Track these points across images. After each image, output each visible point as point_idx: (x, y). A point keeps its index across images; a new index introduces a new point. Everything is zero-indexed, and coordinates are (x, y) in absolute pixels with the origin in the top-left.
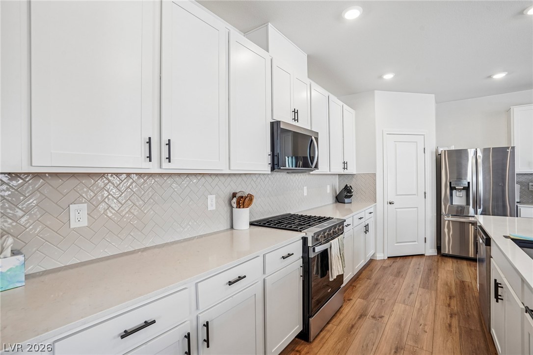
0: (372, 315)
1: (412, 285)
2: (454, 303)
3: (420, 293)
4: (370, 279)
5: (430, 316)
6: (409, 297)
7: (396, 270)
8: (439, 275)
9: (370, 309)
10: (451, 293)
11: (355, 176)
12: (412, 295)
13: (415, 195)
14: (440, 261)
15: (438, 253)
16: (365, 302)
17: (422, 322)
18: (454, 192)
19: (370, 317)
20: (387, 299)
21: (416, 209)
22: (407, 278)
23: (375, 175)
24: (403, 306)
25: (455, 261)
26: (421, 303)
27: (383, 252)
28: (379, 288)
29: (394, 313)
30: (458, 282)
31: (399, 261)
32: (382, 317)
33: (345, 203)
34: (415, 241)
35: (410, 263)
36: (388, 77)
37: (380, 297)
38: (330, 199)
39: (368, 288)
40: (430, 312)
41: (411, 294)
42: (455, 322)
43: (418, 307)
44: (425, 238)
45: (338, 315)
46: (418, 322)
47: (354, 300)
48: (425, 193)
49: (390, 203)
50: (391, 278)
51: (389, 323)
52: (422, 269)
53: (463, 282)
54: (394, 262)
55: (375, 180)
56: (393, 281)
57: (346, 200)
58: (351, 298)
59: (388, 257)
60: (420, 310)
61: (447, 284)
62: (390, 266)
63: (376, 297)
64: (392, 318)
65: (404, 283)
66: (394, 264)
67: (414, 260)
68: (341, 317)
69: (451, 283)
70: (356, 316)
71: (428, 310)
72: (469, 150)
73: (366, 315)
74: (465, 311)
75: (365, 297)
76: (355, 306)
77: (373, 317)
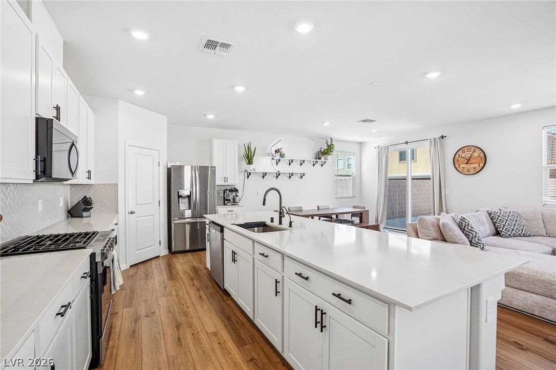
0: (145, 315)
1: (162, 281)
2: (195, 282)
3: (171, 284)
4: (124, 289)
5: (186, 296)
6: (165, 291)
7: (143, 274)
8: (177, 268)
9: (140, 312)
10: (191, 276)
11: (93, 187)
12: (167, 288)
13: (151, 203)
14: (173, 258)
15: (169, 253)
16: (132, 309)
17: (183, 302)
18: (180, 199)
19: (144, 317)
20: (149, 299)
21: (152, 216)
22: (156, 278)
23: (117, 185)
24: (165, 298)
25: (182, 254)
26: (176, 290)
27: (126, 263)
28: (137, 293)
29: (161, 306)
30: (192, 268)
31: (142, 267)
32: (154, 313)
33: (83, 217)
34: (152, 246)
35: (152, 266)
36: (139, 93)
37: (143, 300)
38: (62, 215)
39: (128, 297)
40: (185, 294)
41: (165, 288)
42: (202, 293)
43: (176, 294)
44: (160, 241)
45: (113, 330)
46: (181, 304)
47: (120, 312)
48: (159, 202)
49: (131, 213)
50: (143, 282)
51: (162, 314)
52: (163, 267)
53: (194, 267)
54: (137, 269)
55: (117, 191)
56: (146, 283)
57: (85, 214)
58: (117, 311)
59: (130, 266)
60: (177, 296)
61: (186, 272)
62: (136, 273)
63: (140, 301)
64: (162, 309)
65: (156, 282)
66: (138, 270)
67: (153, 262)
68: (117, 330)
69: (187, 270)
70: (132, 323)
71: (183, 294)
72: (185, 166)
73: (140, 318)
74: (204, 284)
75: (130, 304)
76: (124, 316)
77: (146, 316)
